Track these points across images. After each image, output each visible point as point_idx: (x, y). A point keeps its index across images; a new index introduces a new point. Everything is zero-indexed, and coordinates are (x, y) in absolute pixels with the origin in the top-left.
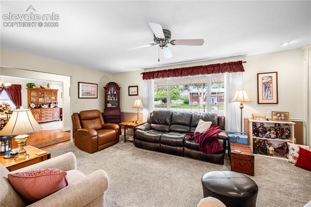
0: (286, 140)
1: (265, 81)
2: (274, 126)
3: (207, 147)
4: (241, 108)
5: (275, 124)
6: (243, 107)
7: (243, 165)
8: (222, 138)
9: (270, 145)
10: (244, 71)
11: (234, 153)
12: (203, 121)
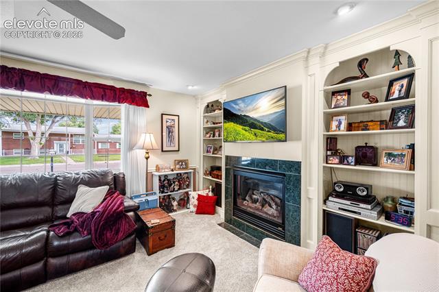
0: (187, 190)
1: (168, 124)
2: (176, 176)
3: (108, 234)
4: (147, 158)
5: (177, 174)
6: (149, 157)
7: (163, 237)
8: (130, 209)
9: (174, 199)
10: (148, 107)
11: (152, 227)
12: (87, 188)
